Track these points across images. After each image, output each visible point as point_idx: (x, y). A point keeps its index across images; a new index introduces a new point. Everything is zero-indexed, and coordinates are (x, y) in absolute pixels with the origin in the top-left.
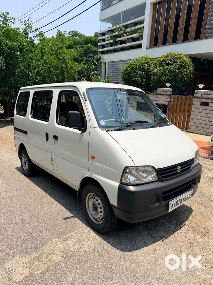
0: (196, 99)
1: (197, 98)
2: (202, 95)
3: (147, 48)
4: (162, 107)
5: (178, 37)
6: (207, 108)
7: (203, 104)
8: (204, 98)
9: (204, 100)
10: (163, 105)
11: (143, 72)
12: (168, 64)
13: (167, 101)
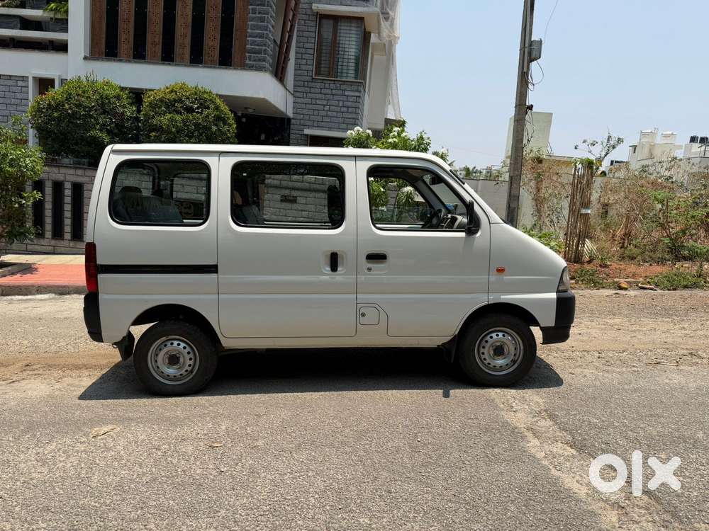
0: (270, 190)
1: (272, 187)
2: (282, 182)
3: (85, 58)
4: (190, 206)
5: (177, 50)
6: (295, 206)
7: (285, 199)
8: (286, 188)
9: (286, 192)
10: (192, 203)
11: (111, 119)
12: (190, 110)
13: (203, 192)
